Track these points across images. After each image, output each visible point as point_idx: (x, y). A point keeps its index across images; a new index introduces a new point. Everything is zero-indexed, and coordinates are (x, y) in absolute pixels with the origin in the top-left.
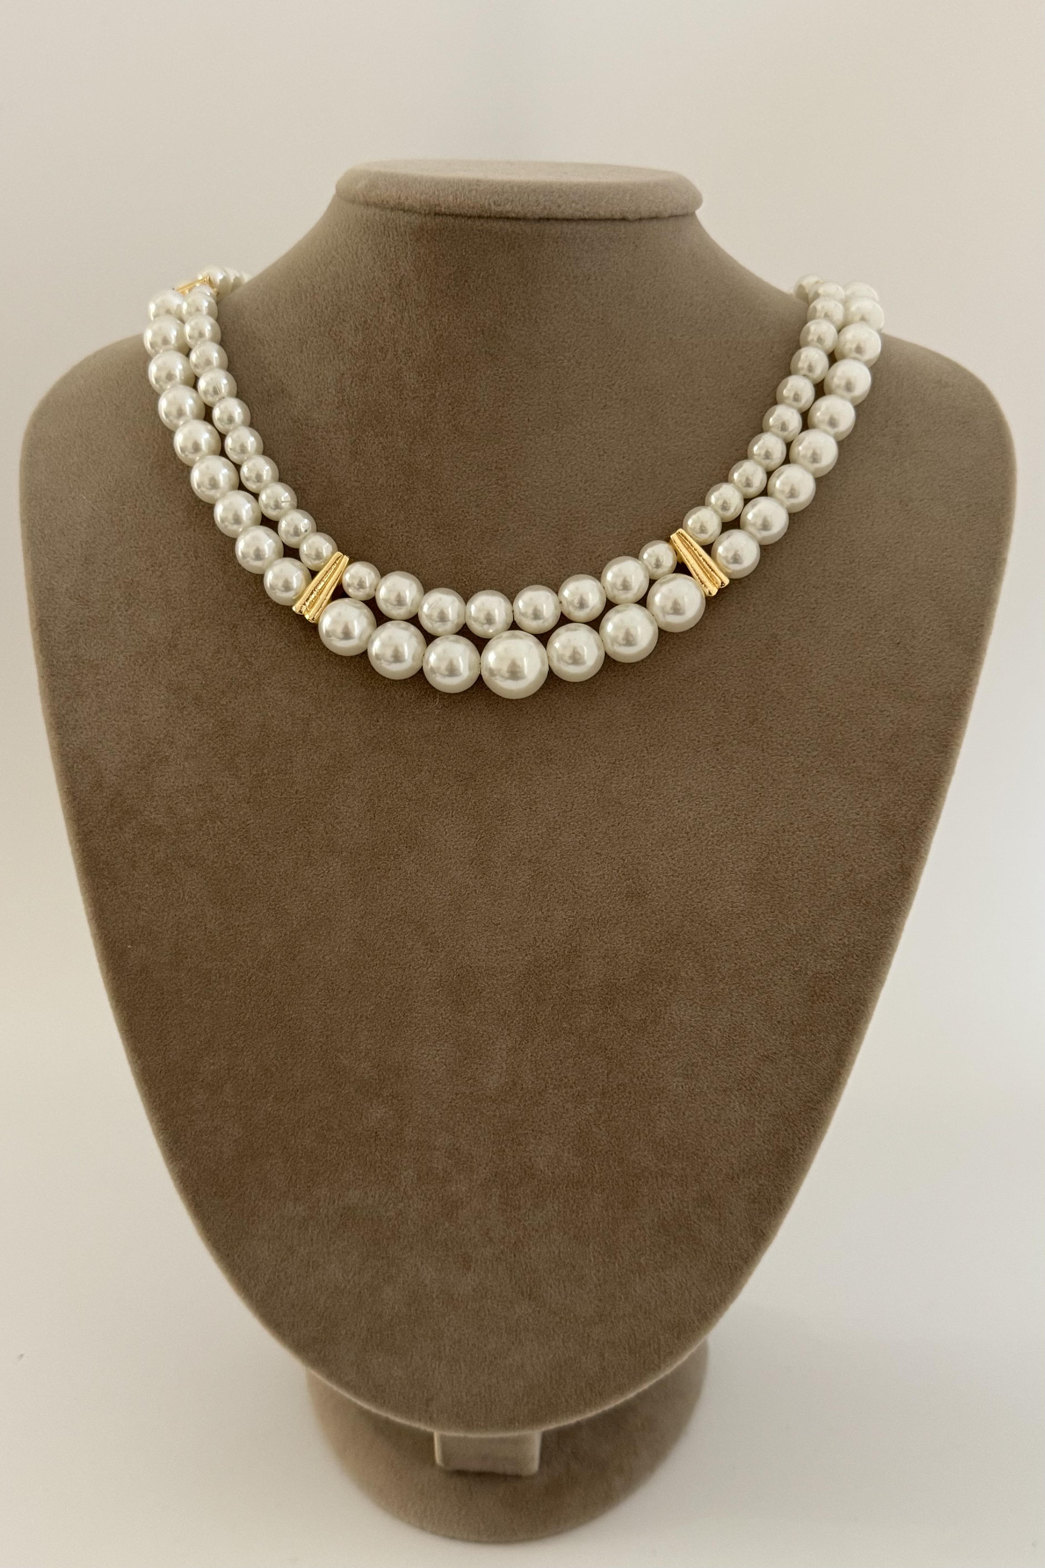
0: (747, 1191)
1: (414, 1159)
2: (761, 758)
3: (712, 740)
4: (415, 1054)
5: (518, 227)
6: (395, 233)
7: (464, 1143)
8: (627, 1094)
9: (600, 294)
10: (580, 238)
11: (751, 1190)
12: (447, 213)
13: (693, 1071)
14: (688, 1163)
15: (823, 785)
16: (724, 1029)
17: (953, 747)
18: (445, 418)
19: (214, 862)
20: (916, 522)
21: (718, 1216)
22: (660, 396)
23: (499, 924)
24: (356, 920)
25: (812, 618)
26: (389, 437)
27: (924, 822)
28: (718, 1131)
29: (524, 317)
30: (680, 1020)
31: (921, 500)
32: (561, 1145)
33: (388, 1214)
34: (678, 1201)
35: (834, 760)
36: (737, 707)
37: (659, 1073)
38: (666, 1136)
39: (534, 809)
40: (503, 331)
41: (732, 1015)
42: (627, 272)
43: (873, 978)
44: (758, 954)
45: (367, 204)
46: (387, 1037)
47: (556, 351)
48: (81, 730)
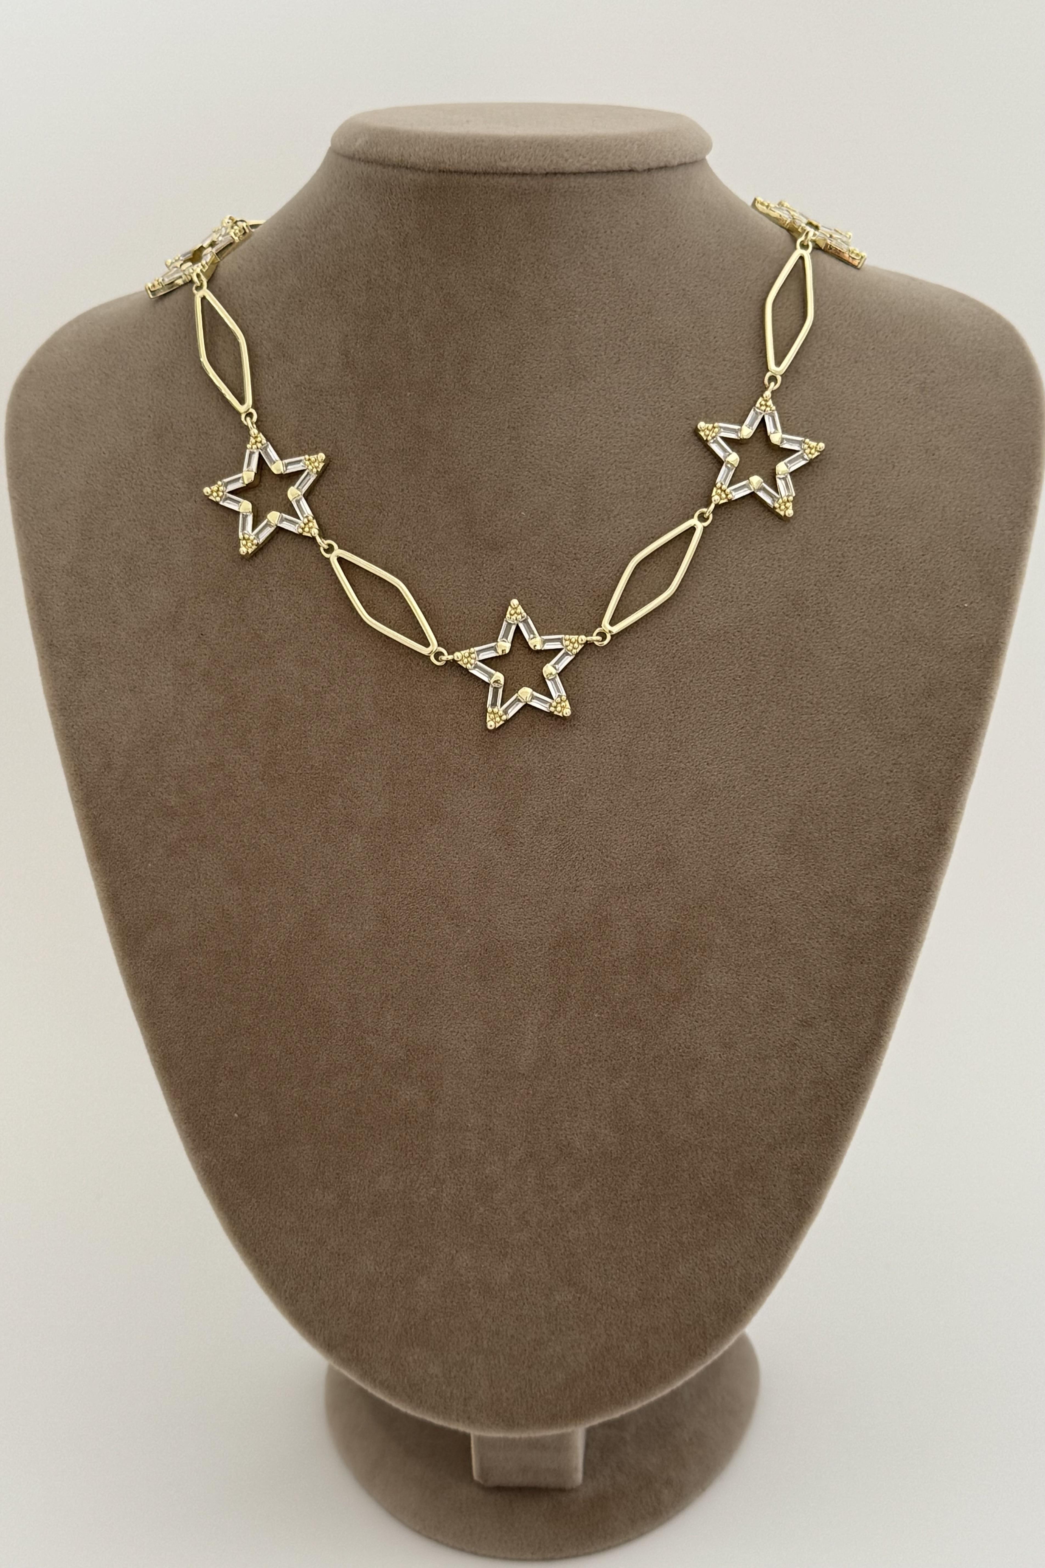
0: (790, 1161)
1: (446, 1141)
2: (791, 717)
3: (740, 699)
4: (443, 1032)
5: (526, 183)
6: (398, 190)
7: (497, 1123)
8: (664, 1066)
9: (610, 246)
10: (589, 191)
11: (794, 1160)
12: (453, 170)
13: (730, 1038)
14: (729, 1135)
15: (855, 742)
16: (761, 995)
17: (988, 700)
18: (454, 377)
19: (228, 842)
20: (943, 471)
21: (760, 1189)
22: (676, 349)
23: (526, 895)
24: (378, 897)
25: (840, 572)
26: (397, 398)
27: (959, 776)
28: (758, 1100)
29: (534, 272)
30: (716, 988)
31: (949, 448)
32: (597, 1121)
33: (421, 1200)
34: (718, 1175)
35: (866, 717)
36: (765, 665)
37: (696, 1043)
38: (705, 1109)
39: (559, 776)
40: (512, 288)
41: (768, 981)
42: (638, 224)
43: (911, 937)
44: (794, 917)
45: (368, 161)
46: (414, 1016)
47: (567, 306)
48: (86, 711)
